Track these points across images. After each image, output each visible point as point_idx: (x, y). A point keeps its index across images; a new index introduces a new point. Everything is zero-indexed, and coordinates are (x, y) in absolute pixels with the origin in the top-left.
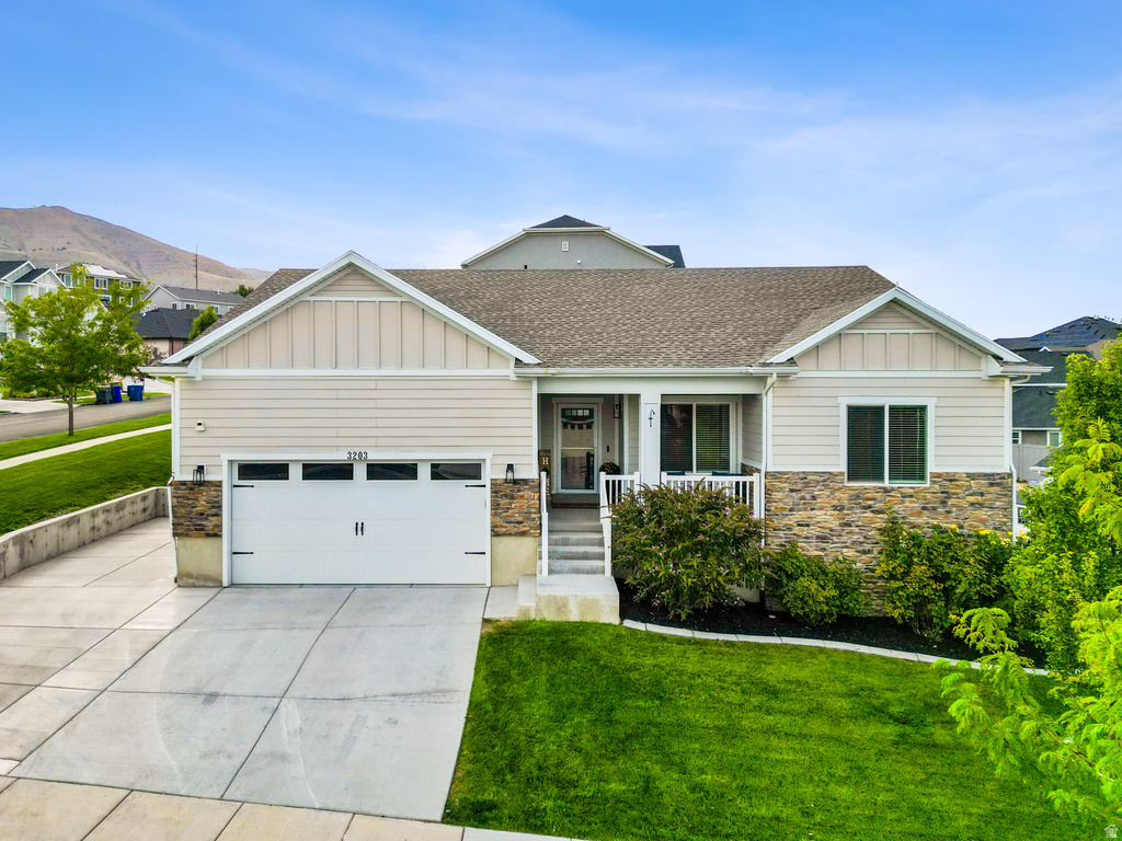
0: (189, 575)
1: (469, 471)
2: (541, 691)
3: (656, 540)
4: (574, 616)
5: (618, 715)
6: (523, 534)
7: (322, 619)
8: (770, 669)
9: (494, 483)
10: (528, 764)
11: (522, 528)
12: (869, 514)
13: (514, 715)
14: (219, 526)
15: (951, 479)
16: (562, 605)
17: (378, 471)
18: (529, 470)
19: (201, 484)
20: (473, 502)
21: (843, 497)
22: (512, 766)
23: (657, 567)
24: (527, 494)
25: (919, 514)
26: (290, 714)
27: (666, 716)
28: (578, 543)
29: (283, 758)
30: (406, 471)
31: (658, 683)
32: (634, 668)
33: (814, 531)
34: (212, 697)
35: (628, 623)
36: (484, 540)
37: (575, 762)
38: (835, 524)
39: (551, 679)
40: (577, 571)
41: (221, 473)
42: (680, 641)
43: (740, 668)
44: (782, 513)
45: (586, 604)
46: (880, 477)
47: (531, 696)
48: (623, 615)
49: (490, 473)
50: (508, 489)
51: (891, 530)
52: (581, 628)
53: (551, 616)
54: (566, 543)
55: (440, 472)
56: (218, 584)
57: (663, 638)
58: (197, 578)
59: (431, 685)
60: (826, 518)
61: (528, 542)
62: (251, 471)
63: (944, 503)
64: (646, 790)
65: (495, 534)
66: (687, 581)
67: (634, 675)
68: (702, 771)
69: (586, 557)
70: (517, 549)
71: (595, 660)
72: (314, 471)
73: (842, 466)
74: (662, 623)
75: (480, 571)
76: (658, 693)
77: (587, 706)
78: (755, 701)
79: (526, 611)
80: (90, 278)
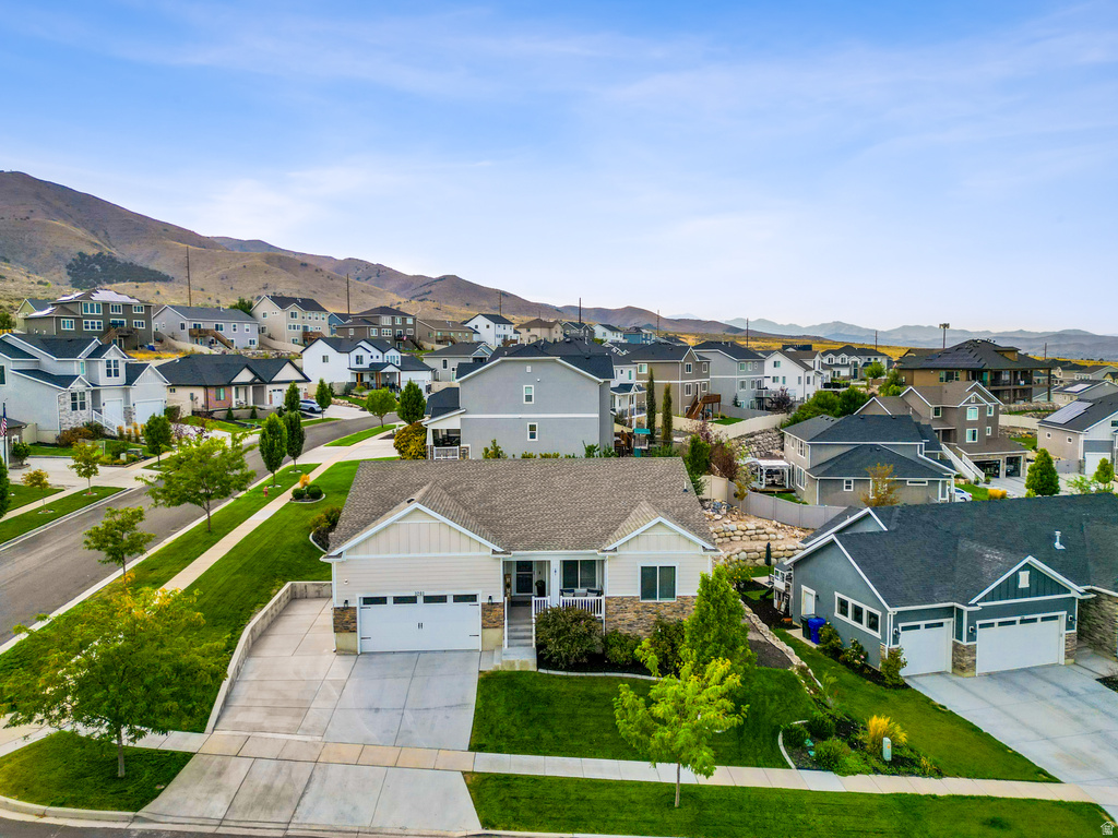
0: (342, 650)
1: (472, 598)
2: (503, 702)
3: (552, 635)
4: (517, 669)
5: (531, 711)
6: (496, 627)
7: (409, 672)
8: (595, 689)
9: (483, 605)
10: (496, 731)
11: (496, 625)
12: (650, 614)
13: (492, 713)
14: (356, 627)
15: (685, 598)
16: (512, 664)
17: (428, 599)
18: (500, 598)
19: (348, 608)
20: (473, 613)
21: (639, 607)
22: (491, 732)
23: (552, 648)
24: (498, 609)
25: (671, 614)
26: (409, 717)
27: (549, 711)
28: (522, 631)
29: (411, 732)
30: (442, 599)
31: (548, 697)
32: (539, 691)
33: (626, 622)
34: (377, 710)
35: (541, 671)
36: (478, 630)
37: (514, 729)
38: (635, 619)
39: (506, 699)
40: (520, 645)
41: (356, 603)
42: (561, 677)
43: (583, 689)
44: (612, 615)
45: (522, 663)
46: (655, 597)
47: (499, 705)
48: (539, 666)
49: (482, 600)
50: (489, 607)
51: (659, 623)
52: (520, 674)
53: (508, 669)
54: (516, 631)
55: (458, 599)
56: (356, 654)
57: (554, 676)
58: (346, 650)
59: (460, 702)
60: (631, 616)
61: (499, 631)
62: (368, 601)
63: (682, 609)
64: (538, 738)
65: (483, 627)
66: (563, 655)
67: (539, 695)
68: (559, 731)
69: (524, 638)
70: (493, 634)
71: (524, 689)
72: (398, 600)
73: (638, 593)
74: (555, 669)
75: (477, 644)
76: (548, 702)
77: (519, 709)
78: (585, 703)
79: (497, 667)
80: (106, 304)
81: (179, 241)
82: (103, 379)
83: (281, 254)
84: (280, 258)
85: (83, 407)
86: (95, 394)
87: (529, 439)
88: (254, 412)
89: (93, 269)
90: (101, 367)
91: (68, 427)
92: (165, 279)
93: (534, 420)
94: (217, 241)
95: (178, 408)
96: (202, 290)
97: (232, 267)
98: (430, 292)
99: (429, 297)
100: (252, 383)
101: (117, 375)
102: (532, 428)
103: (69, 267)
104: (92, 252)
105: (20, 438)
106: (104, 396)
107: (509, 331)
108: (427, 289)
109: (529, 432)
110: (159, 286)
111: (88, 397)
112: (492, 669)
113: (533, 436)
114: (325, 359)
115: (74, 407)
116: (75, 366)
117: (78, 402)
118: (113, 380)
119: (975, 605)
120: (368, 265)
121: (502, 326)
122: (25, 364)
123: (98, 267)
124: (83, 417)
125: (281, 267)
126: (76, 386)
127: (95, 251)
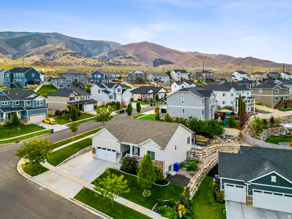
0: (94, 157)
1: (115, 151)
14: (96, 153)
15: (157, 161)
16: (115, 168)
17: (108, 150)
18: (120, 152)
25: (154, 164)
26: (88, 173)
30: (110, 150)
34: (85, 170)
41: (96, 148)
48: (120, 169)
50: (118, 154)
55: (113, 151)
56: (96, 158)
57: (122, 173)
62: (98, 148)
65: (117, 158)
72: (103, 149)
80: (137, 74)
81: (177, 54)
82: (117, 92)
83: (201, 55)
84: (200, 56)
85: (112, 98)
86: (115, 96)
87: (183, 113)
88: (152, 100)
89: (158, 62)
90: (117, 90)
91: (108, 102)
92: (172, 63)
93: (184, 108)
94: (186, 53)
95: (133, 99)
96: (180, 65)
97: (188, 59)
98: (243, 62)
99: (241, 64)
100: (153, 93)
101: (120, 91)
102: (184, 110)
103: (153, 62)
104: (158, 58)
105: (97, 104)
106: (117, 96)
107: (245, 76)
108: (242, 61)
109: (183, 111)
110: (171, 65)
111: (113, 96)
112: (112, 168)
113: (184, 112)
114: (175, 86)
115: (110, 98)
116: (112, 90)
117: (111, 97)
118: (119, 93)
119: (249, 183)
120: (224, 56)
121: (243, 74)
122: (104, 89)
123: (159, 62)
124: (111, 101)
125: (200, 58)
126: (111, 94)
127: (159, 58)
